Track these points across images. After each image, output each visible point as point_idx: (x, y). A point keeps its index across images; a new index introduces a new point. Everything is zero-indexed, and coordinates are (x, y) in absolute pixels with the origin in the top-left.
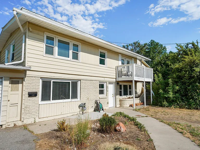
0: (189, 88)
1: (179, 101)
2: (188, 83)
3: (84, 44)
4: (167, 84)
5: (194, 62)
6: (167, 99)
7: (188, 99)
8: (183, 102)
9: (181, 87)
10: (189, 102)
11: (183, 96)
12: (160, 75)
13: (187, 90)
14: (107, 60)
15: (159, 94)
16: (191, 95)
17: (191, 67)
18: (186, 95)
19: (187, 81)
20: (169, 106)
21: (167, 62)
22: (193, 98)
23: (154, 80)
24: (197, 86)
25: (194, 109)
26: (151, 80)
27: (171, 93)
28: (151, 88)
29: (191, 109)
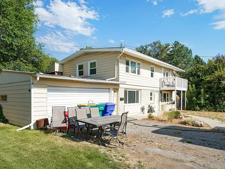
0: (216, 96)
1: (208, 106)
2: (216, 92)
3: (143, 62)
4: (199, 93)
5: (221, 76)
6: (199, 105)
7: (215, 105)
8: (211, 107)
9: (210, 95)
10: (215, 106)
11: (211, 102)
12: (194, 85)
13: (215, 98)
14: (155, 73)
15: (193, 101)
16: (217, 102)
17: (219, 80)
18: (214, 102)
19: (215, 91)
20: (200, 110)
21: (199, 73)
22: (218, 104)
23: (188, 89)
24: (222, 94)
25: (219, 111)
26: (186, 89)
27: (203, 100)
28: (186, 95)
29: (216, 112)
